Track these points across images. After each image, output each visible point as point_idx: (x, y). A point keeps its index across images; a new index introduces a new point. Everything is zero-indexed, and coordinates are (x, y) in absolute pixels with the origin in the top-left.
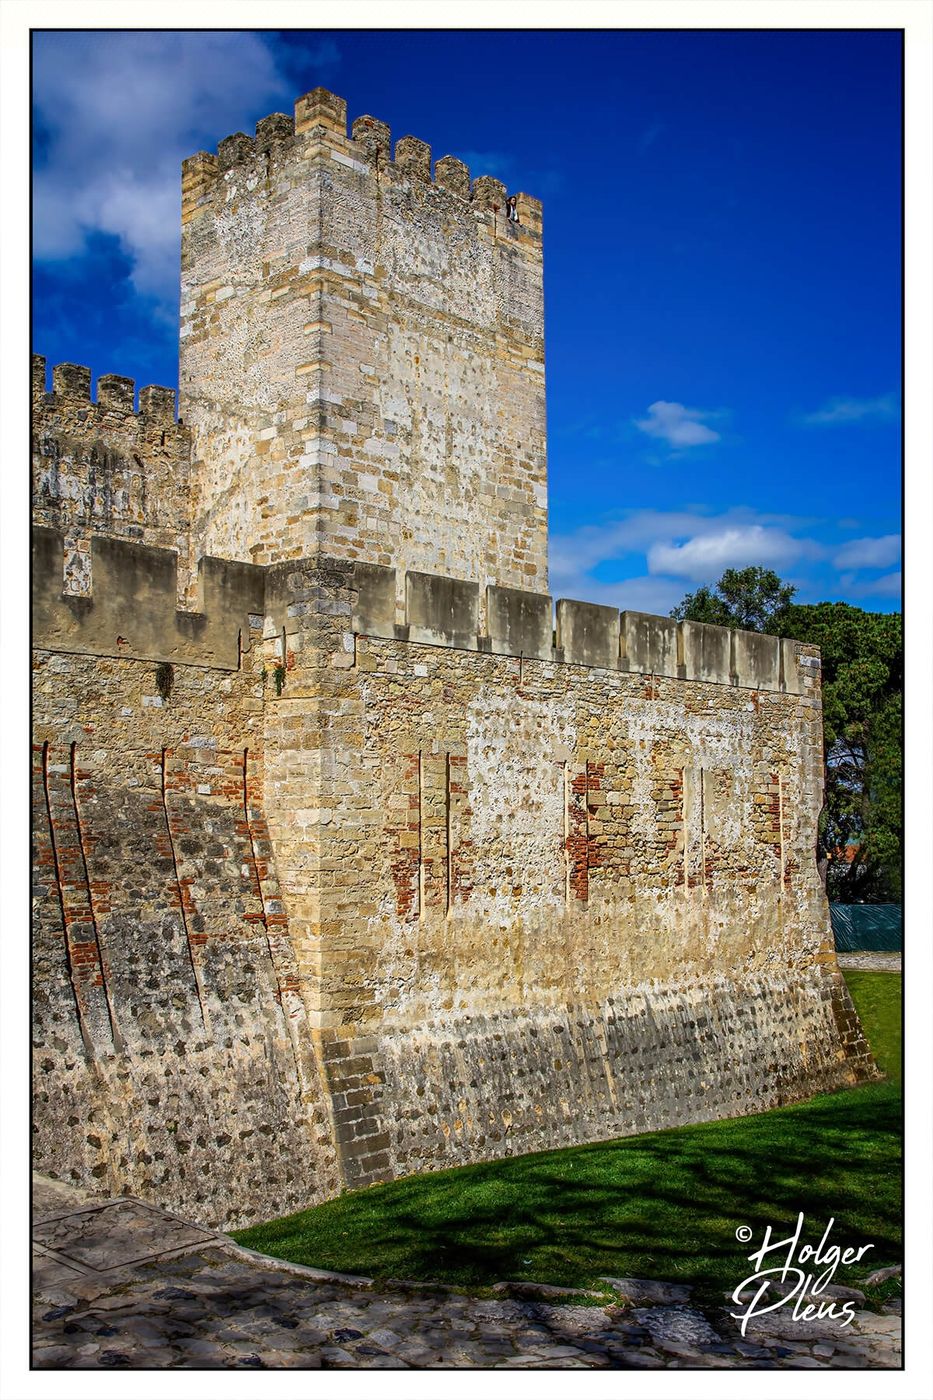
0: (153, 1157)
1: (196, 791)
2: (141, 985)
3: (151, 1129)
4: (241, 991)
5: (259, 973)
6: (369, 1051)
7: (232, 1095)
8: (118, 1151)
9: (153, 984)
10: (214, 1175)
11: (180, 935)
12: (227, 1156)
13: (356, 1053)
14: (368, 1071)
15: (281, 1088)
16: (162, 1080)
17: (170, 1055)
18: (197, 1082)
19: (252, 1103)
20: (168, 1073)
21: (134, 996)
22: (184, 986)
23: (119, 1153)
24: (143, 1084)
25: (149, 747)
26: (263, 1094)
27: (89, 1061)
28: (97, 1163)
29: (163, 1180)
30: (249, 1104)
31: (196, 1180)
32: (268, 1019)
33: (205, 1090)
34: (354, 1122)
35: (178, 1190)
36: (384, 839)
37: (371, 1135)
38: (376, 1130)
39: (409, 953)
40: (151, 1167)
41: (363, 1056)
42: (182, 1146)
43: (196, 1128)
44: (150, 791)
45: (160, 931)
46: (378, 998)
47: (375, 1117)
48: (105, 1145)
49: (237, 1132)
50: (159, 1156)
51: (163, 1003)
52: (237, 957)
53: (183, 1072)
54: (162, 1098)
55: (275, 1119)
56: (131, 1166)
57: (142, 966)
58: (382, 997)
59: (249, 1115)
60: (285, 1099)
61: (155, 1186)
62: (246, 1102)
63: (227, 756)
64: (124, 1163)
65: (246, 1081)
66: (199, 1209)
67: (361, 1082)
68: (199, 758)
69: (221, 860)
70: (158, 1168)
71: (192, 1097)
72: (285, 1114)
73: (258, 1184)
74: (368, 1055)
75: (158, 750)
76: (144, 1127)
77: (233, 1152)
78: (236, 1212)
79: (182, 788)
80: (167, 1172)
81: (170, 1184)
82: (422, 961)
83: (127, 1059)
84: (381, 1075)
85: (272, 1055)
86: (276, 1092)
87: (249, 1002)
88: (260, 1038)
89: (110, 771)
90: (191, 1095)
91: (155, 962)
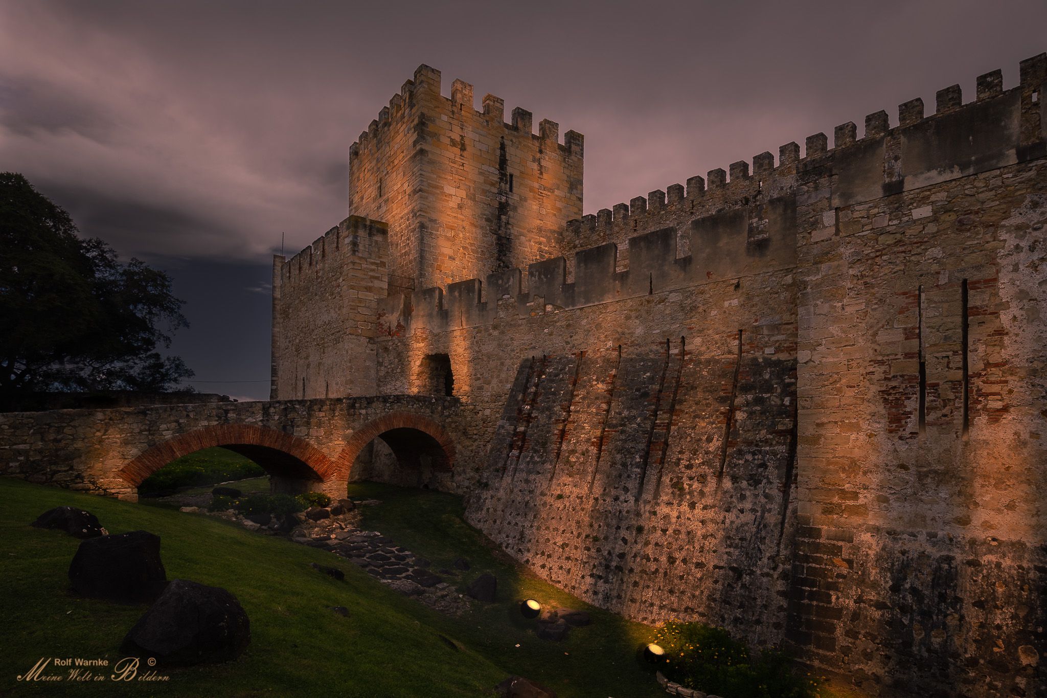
0: (652, 559)
1: (763, 352)
2: (680, 467)
3: (657, 544)
4: (751, 479)
5: (770, 469)
6: (843, 540)
7: (717, 541)
8: (634, 549)
9: (689, 467)
10: (686, 582)
11: (718, 440)
12: (699, 575)
13: (828, 539)
14: (836, 555)
15: (759, 547)
16: (674, 520)
17: (684, 507)
18: (695, 527)
19: (732, 550)
20: (678, 517)
21: (674, 471)
22: (708, 470)
23: (634, 550)
24: (661, 519)
25: (729, 330)
26: (742, 546)
27: (637, 500)
28: (621, 551)
29: (654, 573)
30: (728, 550)
31: (673, 581)
32: (767, 500)
33: (699, 533)
34: (808, 588)
35: (659, 582)
36: (871, 369)
37: (821, 604)
38: (830, 602)
39: (903, 467)
40: (649, 564)
41: (833, 542)
42: (672, 560)
43: (684, 553)
44: (729, 356)
45: (704, 438)
46: (862, 501)
47: (832, 593)
48: (629, 544)
49: (712, 564)
50: (656, 560)
51: (691, 478)
52: (756, 457)
53: (689, 519)
54: (670, 529)
55: (745, 566)
56: (638, 559)
57: (685, 457)
58: (866, 500)
59: (725, 557)
60: (758, 555)
61: (647, 574)
62: (726, 548)
63: (789, 326)
64: (635, 556)
65: (731, 535)
66: (668, 597)
67: (825, 562)
68: (766, 332)
69: (769, 395)
70: (653, 566)
71: (689, 534)
72: (755, 565)
73: (714, 600)
74: (840, 543)
75: (735, 331)
76: (653, 542)
77: (703, 575)
78: (692, 610)
79: (752, 352)
80: (657, 570)
81: (656, 577)
82: (921, 477)
83: (657, 504)
84: (850, 562)
85: (759, 524)
86: (753, 549)
87: (755, 487)
88: (753, 510)
89: (703, 349)
90: (689, 533)
91: (695, 454)
